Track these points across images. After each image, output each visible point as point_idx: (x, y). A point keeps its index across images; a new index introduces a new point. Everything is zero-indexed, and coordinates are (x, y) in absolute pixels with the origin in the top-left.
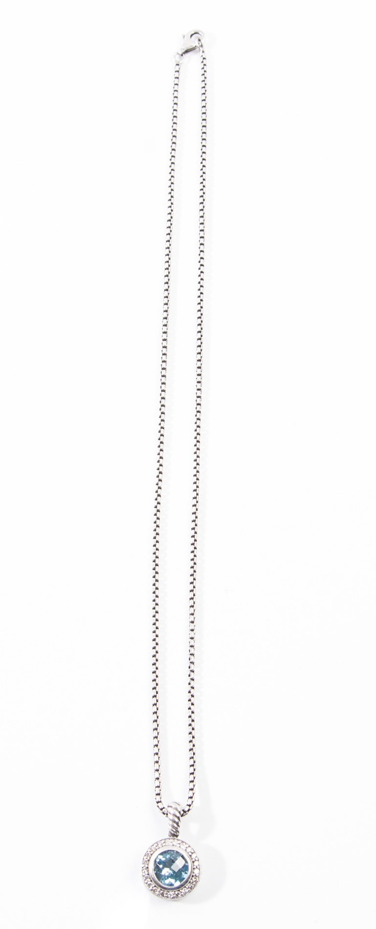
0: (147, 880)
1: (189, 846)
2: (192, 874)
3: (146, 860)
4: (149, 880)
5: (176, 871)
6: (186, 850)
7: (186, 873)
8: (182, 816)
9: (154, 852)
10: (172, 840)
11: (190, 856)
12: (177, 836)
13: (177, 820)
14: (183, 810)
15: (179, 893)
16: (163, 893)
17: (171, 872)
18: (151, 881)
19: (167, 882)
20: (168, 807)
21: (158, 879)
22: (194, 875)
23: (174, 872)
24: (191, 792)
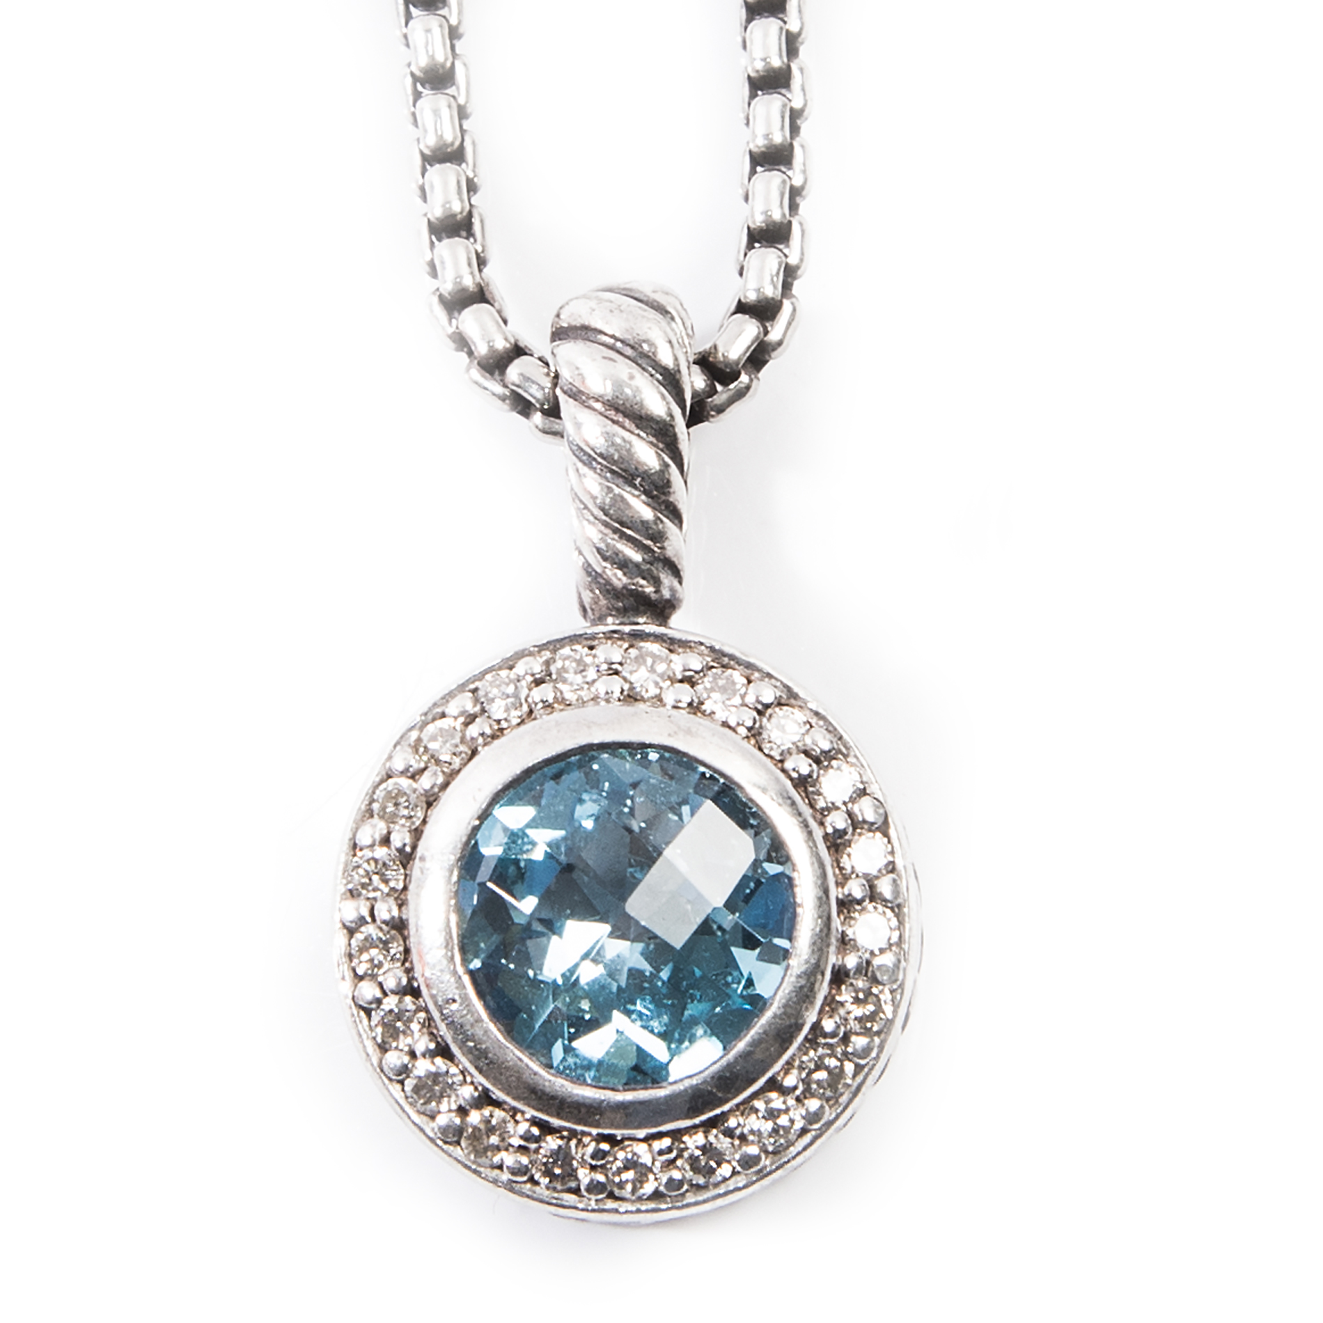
0: (404, 1042)
1: (789, 698)
2: (833, 959)
3: (381, 853)
4: (423, 1043)
5: (678, 937)
6: (755, 734)
7: (782, 956)
8: (697, 414)
9: (454, 774)
10: (612, 652)
11: (803, 783)
12: (662, 610)
13: (647, 455)
14: (705, 362)
15: (723, 1143)
16: (562, 1156)
17: (629, 953)
18: (443, 1051)
19: (594, 1045)
20: (559, 334)
21: (511, 1030)
22: (851, 962)
23: (658, 950)
24: (770, 183)
